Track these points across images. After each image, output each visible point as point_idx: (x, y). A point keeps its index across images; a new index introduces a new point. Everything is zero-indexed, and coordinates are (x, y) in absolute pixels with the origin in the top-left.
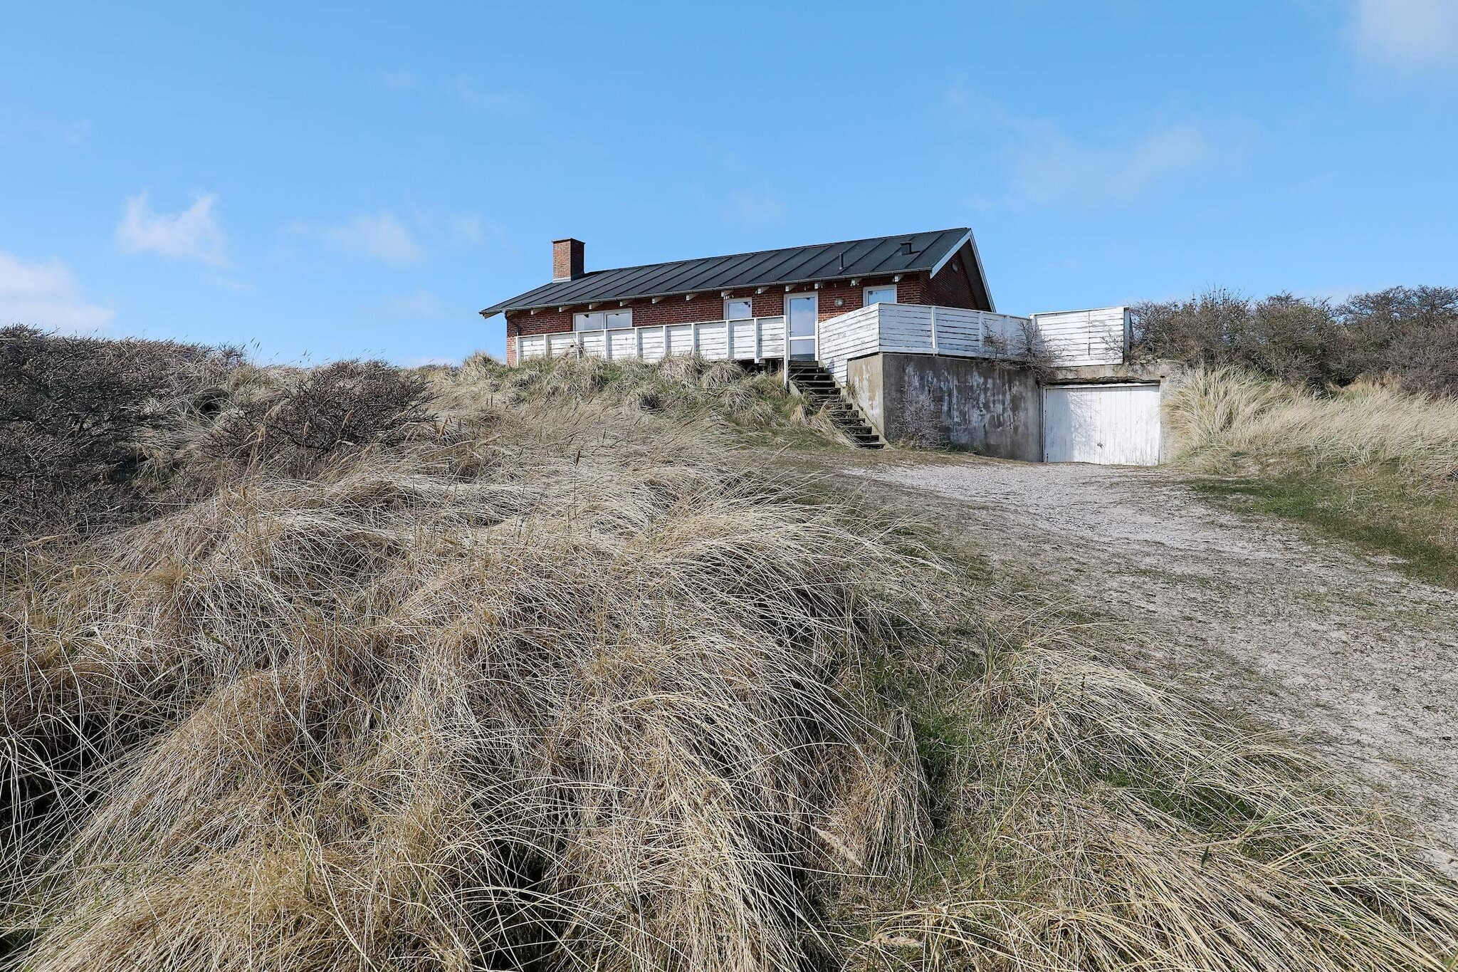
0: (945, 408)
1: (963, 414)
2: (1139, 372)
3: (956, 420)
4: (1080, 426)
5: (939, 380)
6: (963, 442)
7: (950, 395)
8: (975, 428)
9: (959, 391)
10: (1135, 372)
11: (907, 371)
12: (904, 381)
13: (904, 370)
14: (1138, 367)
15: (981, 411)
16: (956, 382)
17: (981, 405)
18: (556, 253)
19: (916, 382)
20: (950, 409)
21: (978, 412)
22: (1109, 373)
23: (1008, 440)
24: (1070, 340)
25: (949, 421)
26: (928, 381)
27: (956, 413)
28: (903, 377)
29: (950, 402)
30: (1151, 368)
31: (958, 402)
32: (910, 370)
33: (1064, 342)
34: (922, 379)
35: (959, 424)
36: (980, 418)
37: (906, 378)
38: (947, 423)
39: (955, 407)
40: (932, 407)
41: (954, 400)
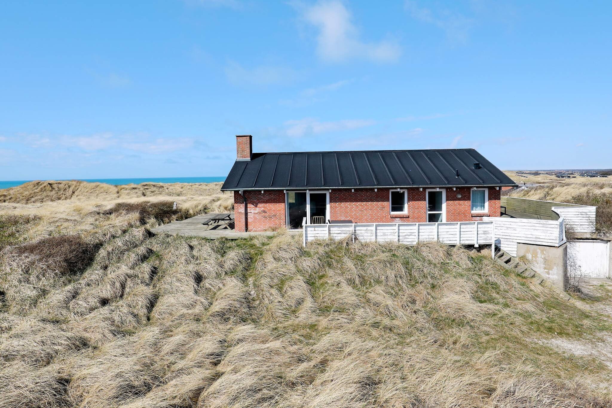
2: (603, 236)
4: (570, 257)
10: (601, 236)
14: (602, 234)
18: (238, 144)
22: (589, 236)
24: (570, 220)
30: (608, 235)
33: (567, 221)
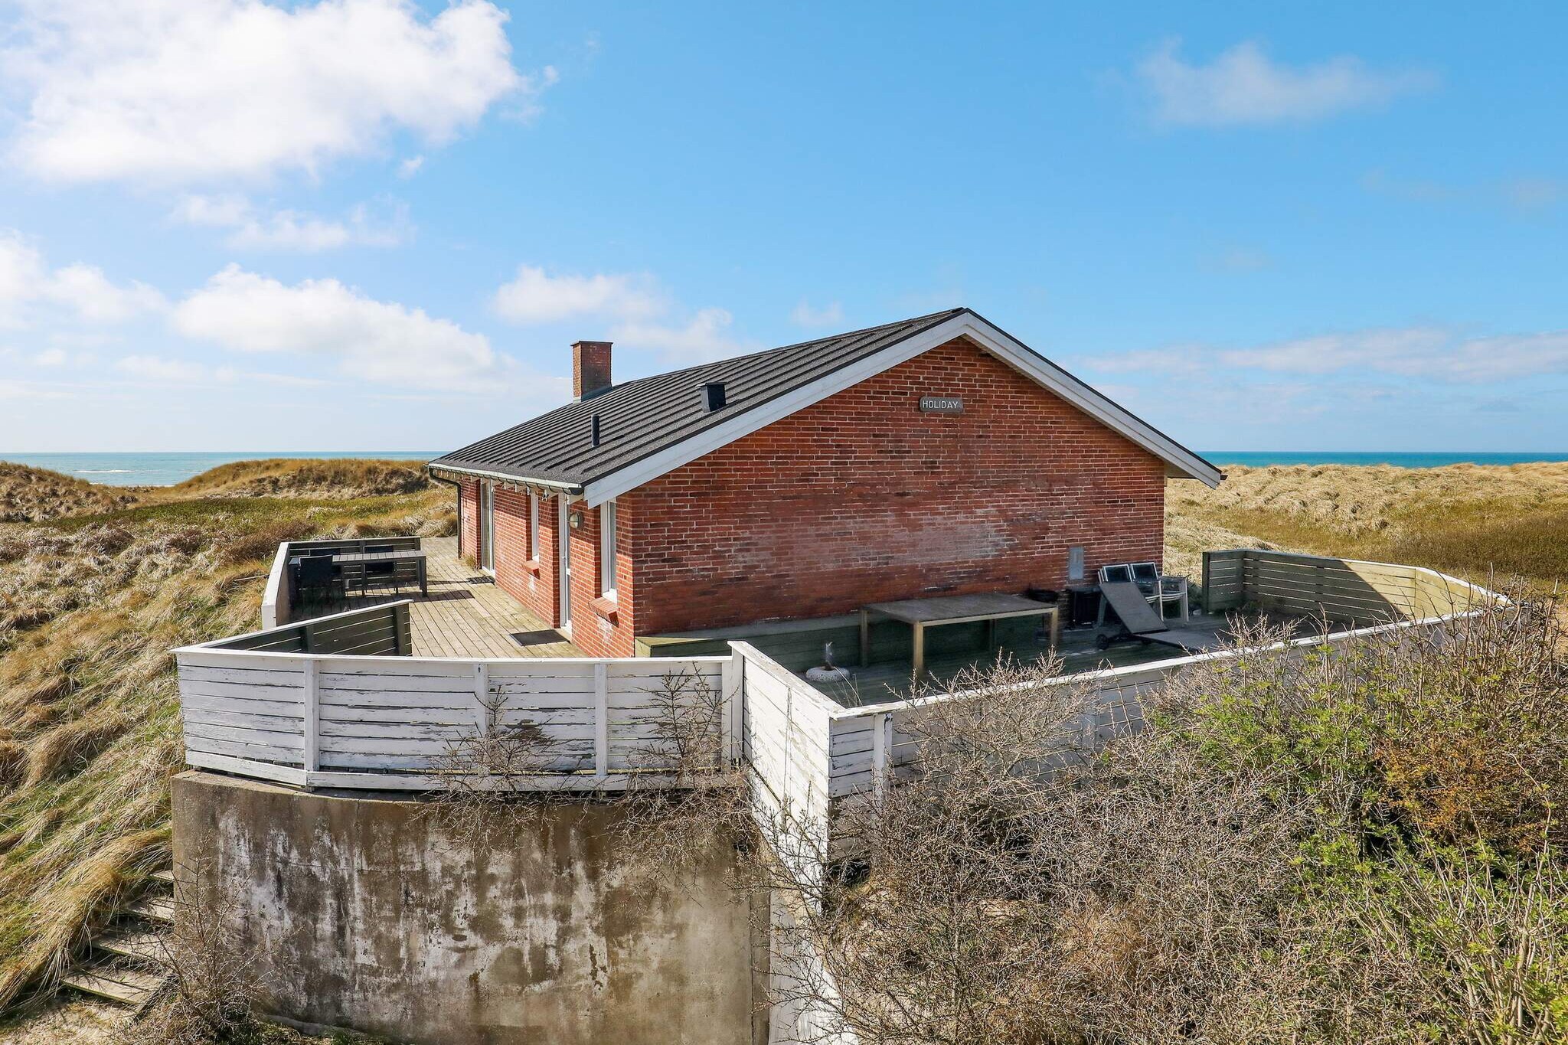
0: (326, 926)
1: (388, 947)
3: (361, 959)
5: (305, 855)
6: (386, 1018)
7: (341, 894)
8: (433, 984)
9: (373, 884)
11: (221, 825)
12: (216, 851)
13: (215, 822)
15: (460, 938)
16: (360, 862)
17: (460, 923)
19: (243, 855)
20: (341, 931)
21: (449, 941)
23: (583, 1017)
25: (340, 960)
26: (274, 855)
27: (360, 944)
28: (214, 841)
29: (341, 914)
31: (368, 914)
32: (228, 823)
34: (257, 848)
35: (375, 972)
36: (455, 957)
37: (221, 843)
38: (335, 965)
39: (360, 926)
40: (288, 922)
41: (356, 908)
